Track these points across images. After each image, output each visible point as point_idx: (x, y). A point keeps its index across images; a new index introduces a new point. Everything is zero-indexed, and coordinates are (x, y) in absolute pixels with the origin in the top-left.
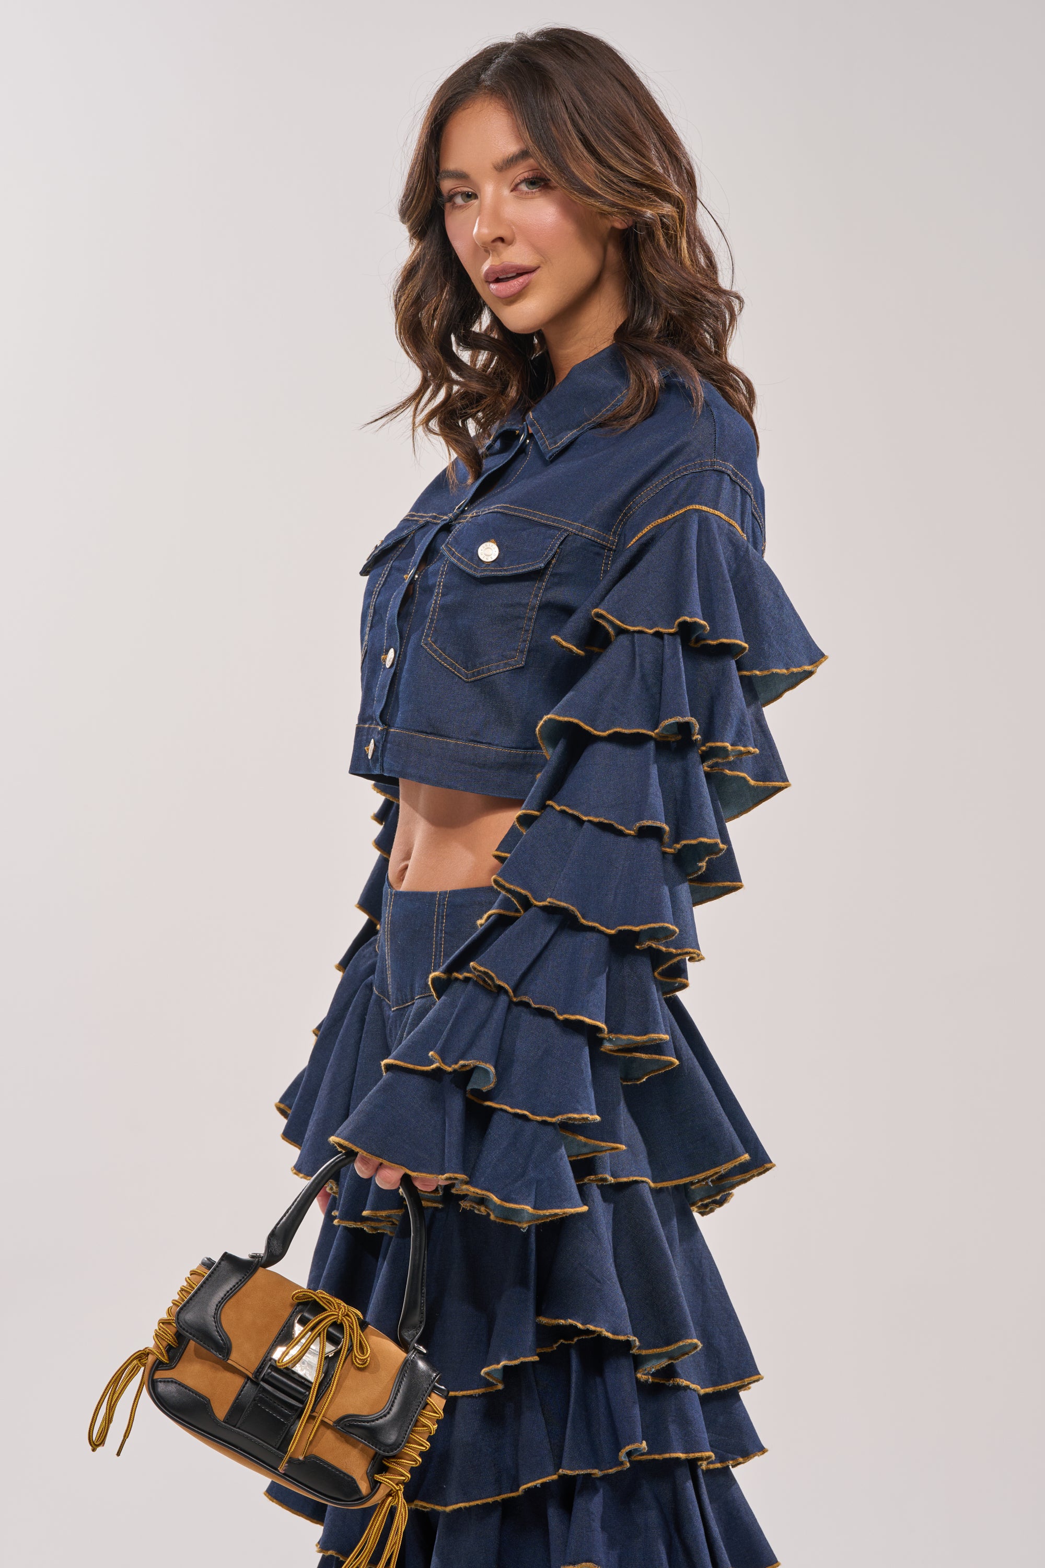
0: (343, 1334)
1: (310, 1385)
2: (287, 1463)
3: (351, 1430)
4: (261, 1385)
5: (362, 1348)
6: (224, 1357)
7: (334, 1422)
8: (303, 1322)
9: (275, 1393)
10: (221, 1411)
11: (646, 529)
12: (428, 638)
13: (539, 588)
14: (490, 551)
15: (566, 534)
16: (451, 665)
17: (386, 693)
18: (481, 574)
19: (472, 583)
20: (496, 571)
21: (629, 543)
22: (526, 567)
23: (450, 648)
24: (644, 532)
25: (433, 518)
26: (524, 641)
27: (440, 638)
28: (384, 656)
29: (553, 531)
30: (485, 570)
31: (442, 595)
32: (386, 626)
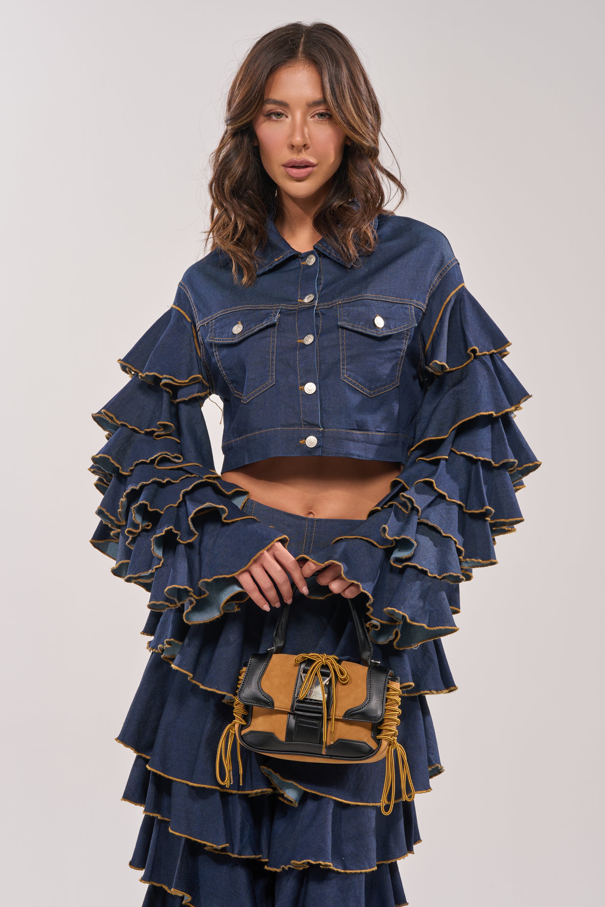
0: (329, 670)
1: (321, 702)
2: (325, 748)
3: (353, 717)
4: (297, 714)
5: (342, 674)
6: (271, 707)
7: (343, 717)
8: (305, 672)
9: (305, 715)
10: (282, 737)
11: (448, 297)
12: (345, 376)
13: (406, 339)
14: (379, 322)
15: (413, 307)
16: (361, 389)
17: (318, 409)
18: (381, 335)
19: (371, 341)
20: (389, 332)
21: (442, 307)
22: (405, 327)
23: (360, 379)
24: (448, 299)
25: (286, 306)
26: (399, 371)
27: (353, 374)
28: (302, 387)
29: (405, 306)
30: (383, 333)
31: (347, 350)
32: (300, 370)
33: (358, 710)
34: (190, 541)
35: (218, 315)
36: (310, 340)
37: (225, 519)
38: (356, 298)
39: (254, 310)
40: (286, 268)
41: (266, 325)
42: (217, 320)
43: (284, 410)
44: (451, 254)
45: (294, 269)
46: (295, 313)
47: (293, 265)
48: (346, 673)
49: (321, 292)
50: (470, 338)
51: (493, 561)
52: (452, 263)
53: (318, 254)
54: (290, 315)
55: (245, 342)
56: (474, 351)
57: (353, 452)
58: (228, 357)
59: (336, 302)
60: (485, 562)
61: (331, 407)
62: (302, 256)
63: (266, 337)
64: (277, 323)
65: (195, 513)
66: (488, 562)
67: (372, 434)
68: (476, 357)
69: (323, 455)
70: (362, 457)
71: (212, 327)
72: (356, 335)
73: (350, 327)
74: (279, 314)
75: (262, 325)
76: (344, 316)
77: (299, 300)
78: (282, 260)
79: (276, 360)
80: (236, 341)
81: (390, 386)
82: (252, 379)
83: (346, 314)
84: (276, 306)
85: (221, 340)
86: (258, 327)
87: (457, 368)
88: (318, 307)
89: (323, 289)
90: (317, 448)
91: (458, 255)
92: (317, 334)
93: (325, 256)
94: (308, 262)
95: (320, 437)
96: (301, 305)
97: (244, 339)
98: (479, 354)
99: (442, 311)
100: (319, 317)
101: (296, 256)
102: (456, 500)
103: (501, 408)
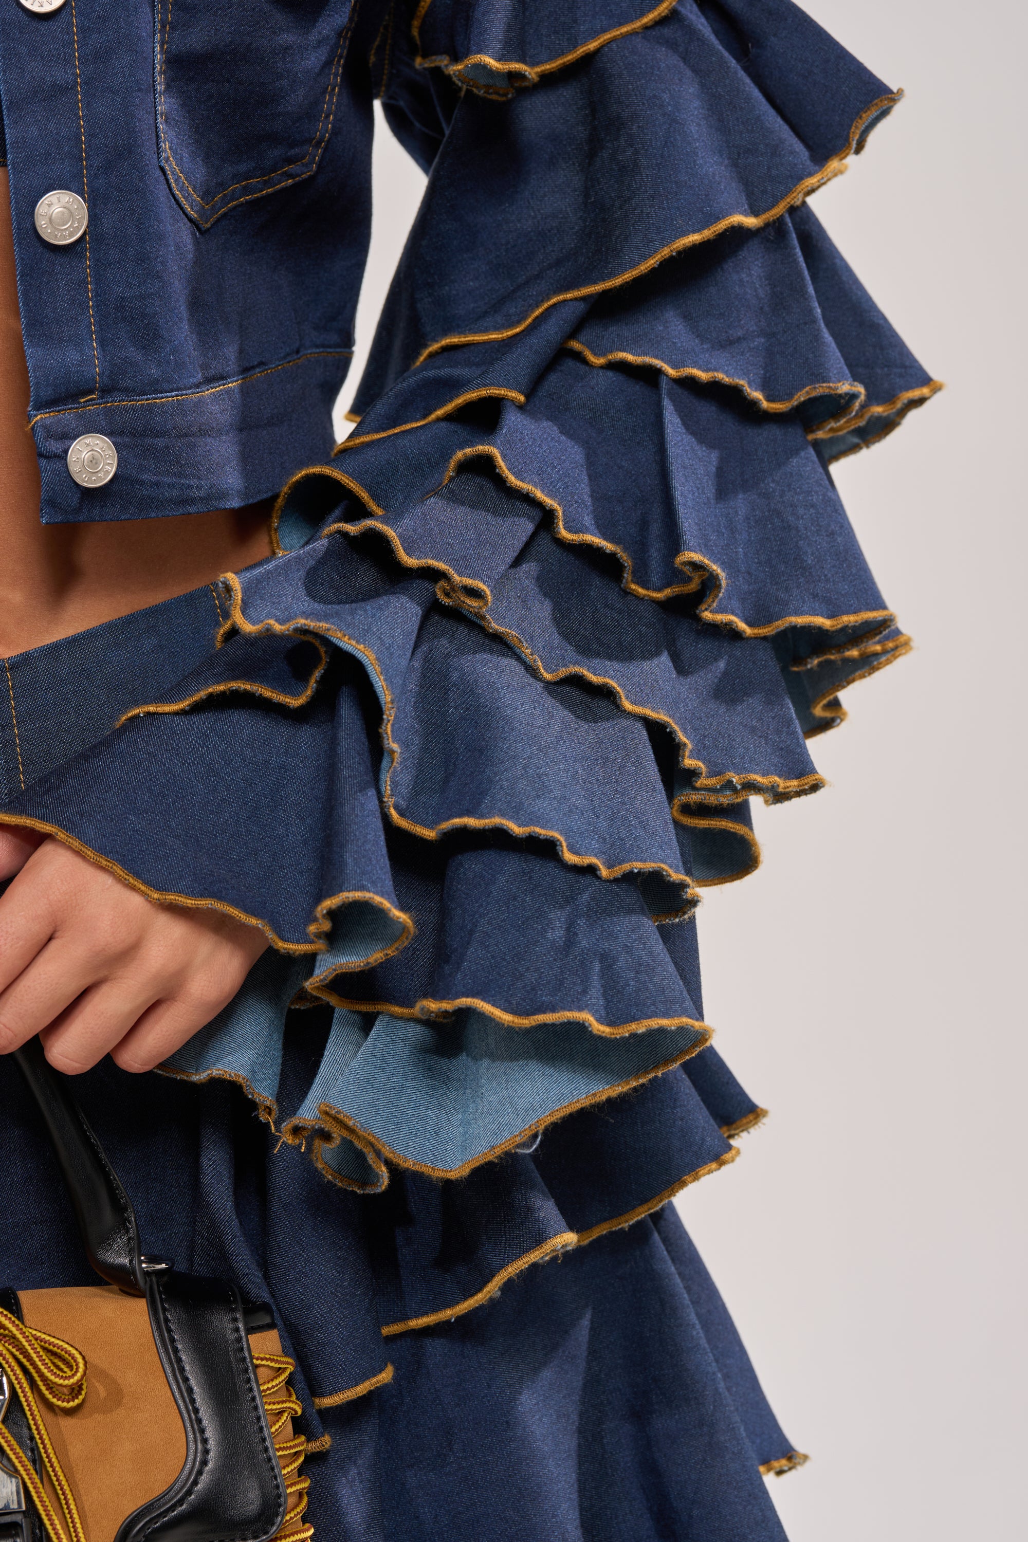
33: (173, 1508)
48: (80, 1360)
60: (782, 784)
102: (594, 535)
103: (774, 172)
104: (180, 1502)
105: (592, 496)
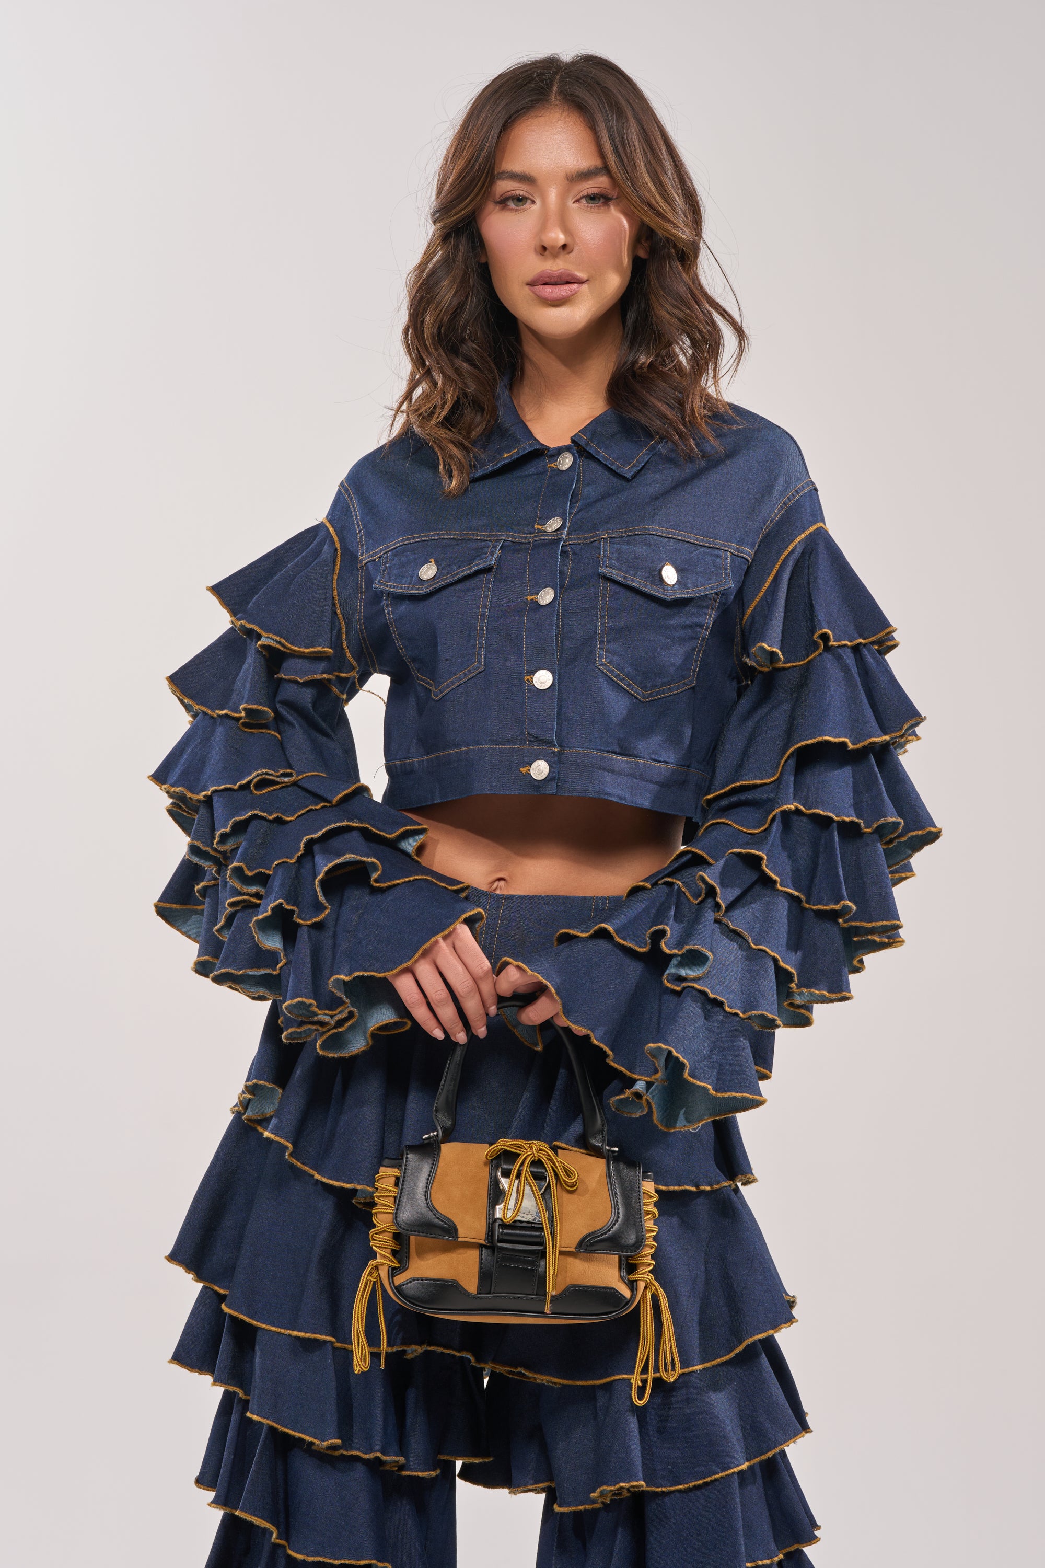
0: (545, 1168)
1: (540, 1226)
2: (550, 1303)
3: (593, 1248)
4: (498, 1247)
5: (567, 1173)
6: (453, 1237)
7: (576, 1248)
8: (506, 1174)
9: (514, 1248)
10: (471, 1285)
11: (792, 544)
12: (603, 659)
13: (712, 609)
14: (670, 574)
15: (729, 554)
16: (629, 685)
17: (554, 714)
18: (671, 598)
19: (652, 606)
20: (685, 594)
21: (779, 559)
22: (711, 588)
23: (628, 669)
24: (791, 547)
25: (513, 537)
26: (697, 661)
27: (616, 659)
28: (529, 677)
29: (717, 552)
30: (674, 593)
31: (610, 617)
32: (527, 648)
33: (602, 1235)
34: (317, 919)
35: (398, 545)
36: (548, 597)
37: (376, 881)
38: (635, 530)
39: (458, 539)
40: (522, 472)
41: (476, 568)
42: (396, 552)
43: (498, 715)
44: (804, 472)
45: (534, 475)
46: (529, 548)
47: (533, 468)
48: (576, 1174)
49: (576, 514)
50: (821, 614)
51: (847, 994)
52: (803, 487)
53: (578, 452)
54: (518, 551)
55: (439, 595)
56: (825, 638)
57: (609, 790)
58: (408, 617)
59: (599, 535)
60: (832, 996)
61: (576, 713)
62: (551, 453)
63: (474, 589)
64: (495, 566)
65: (327, 873)
66: (839, 996)
67: (645, 764)
68: (827, 648)
69: (559, 794)
70: (625, 799)
71: (386, 563)
72: (629, 594)
73: (619, 578)
74: (499, 550)
75: (470, 568)
76: (611, 558)
77: (536, 527)
78: (515, 457)
79: (487, 629)
80: (423, 591)
81: (678, 685)
82: (447, 660)
83: (614, 556)
84: (495, 536)
85: (397, 587)
86: (463, 571)
87: (794, 664)
88: (568, 541)
89: (578, 512)
90: (549, 781)
91: (815, 475)
92: (562, 587)
93: (590, 456)
94: (559, 465)
95: (554, 763)
96: (538, 536)
97: (437, 591)
98: (835, 643)
99: (777, 566)
100: (567, 557)
101: (540, 453)
102: (792, 889)
103: (862, 732)
104: (605, 1233)
105: (792, 870)
